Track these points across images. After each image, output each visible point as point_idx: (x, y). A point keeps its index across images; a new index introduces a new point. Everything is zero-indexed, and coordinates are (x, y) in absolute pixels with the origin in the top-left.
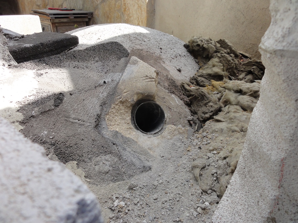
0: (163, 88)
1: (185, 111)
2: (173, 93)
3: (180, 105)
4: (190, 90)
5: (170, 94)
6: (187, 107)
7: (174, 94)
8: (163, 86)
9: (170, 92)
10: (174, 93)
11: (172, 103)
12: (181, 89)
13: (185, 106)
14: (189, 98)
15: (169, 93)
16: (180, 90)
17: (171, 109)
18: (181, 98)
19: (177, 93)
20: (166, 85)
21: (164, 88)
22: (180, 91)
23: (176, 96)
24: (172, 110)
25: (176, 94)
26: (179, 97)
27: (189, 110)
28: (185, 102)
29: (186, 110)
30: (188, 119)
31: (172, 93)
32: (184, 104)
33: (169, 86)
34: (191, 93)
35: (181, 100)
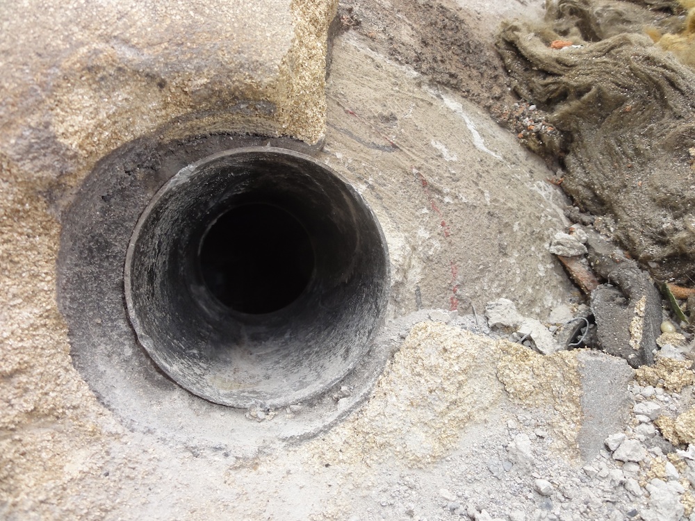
0: (380, 57)
1: (532, 195)
2: (452, 84)
3: (499, 157)
4: (558, 61)
5: (432, 92)
6: (541, 169)
7: (458, 95)
8: (381, 42)
9: (433, 83)
10: (456, 88)
11: (445, 152)
12: (497, 62)
13: (532, 163)
14: (552, 111)
15: (425, 87)
16: (495, 68)
17: (439, 192)
18: (504, 118)
19: (474, 87)
20: (406, 39)
21: (393, 53)
22: (496, 77)
23: (473, 107)
24: (447, 199)
25: (468, 95)
26: (488, 109)
27: (551, 189)
28: (525, 137)
29: (535, 188)
30: (553, 250)
31: (447, 84)
32: (522, 154)
33: (425, 43)
34: (564, 79)
35: (503, 125)
